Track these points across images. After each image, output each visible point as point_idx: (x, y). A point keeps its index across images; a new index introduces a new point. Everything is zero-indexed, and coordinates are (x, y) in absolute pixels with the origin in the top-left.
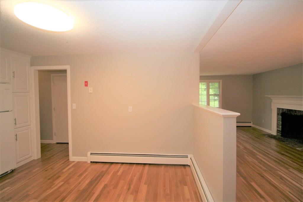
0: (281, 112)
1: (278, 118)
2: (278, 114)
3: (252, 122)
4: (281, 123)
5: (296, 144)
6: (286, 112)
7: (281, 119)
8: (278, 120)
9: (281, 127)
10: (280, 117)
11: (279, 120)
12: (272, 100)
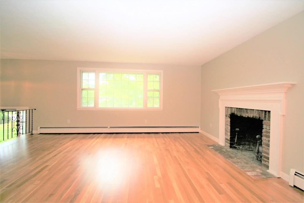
0: (229, 113)
1: (226, 122)
2: (226, 116)
3: (200, 127)
4: (229, 128)
5: (247, 163)
6: (235, 113)
7: (229, 122)
8: (226, 125)
9: (229, 134)
10: (229, 120)
11: (228, 125)
12: (219, 96)
